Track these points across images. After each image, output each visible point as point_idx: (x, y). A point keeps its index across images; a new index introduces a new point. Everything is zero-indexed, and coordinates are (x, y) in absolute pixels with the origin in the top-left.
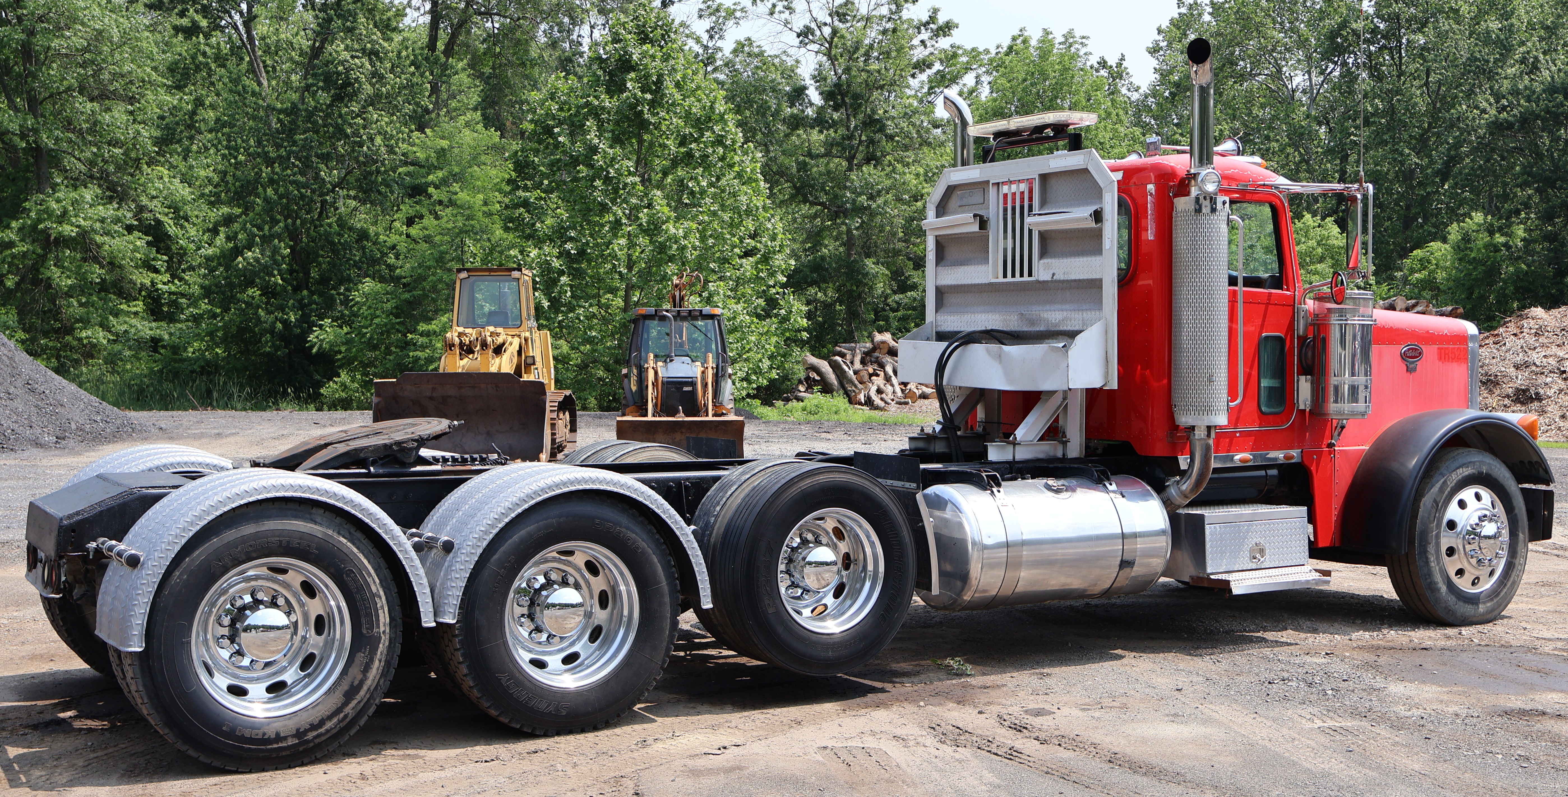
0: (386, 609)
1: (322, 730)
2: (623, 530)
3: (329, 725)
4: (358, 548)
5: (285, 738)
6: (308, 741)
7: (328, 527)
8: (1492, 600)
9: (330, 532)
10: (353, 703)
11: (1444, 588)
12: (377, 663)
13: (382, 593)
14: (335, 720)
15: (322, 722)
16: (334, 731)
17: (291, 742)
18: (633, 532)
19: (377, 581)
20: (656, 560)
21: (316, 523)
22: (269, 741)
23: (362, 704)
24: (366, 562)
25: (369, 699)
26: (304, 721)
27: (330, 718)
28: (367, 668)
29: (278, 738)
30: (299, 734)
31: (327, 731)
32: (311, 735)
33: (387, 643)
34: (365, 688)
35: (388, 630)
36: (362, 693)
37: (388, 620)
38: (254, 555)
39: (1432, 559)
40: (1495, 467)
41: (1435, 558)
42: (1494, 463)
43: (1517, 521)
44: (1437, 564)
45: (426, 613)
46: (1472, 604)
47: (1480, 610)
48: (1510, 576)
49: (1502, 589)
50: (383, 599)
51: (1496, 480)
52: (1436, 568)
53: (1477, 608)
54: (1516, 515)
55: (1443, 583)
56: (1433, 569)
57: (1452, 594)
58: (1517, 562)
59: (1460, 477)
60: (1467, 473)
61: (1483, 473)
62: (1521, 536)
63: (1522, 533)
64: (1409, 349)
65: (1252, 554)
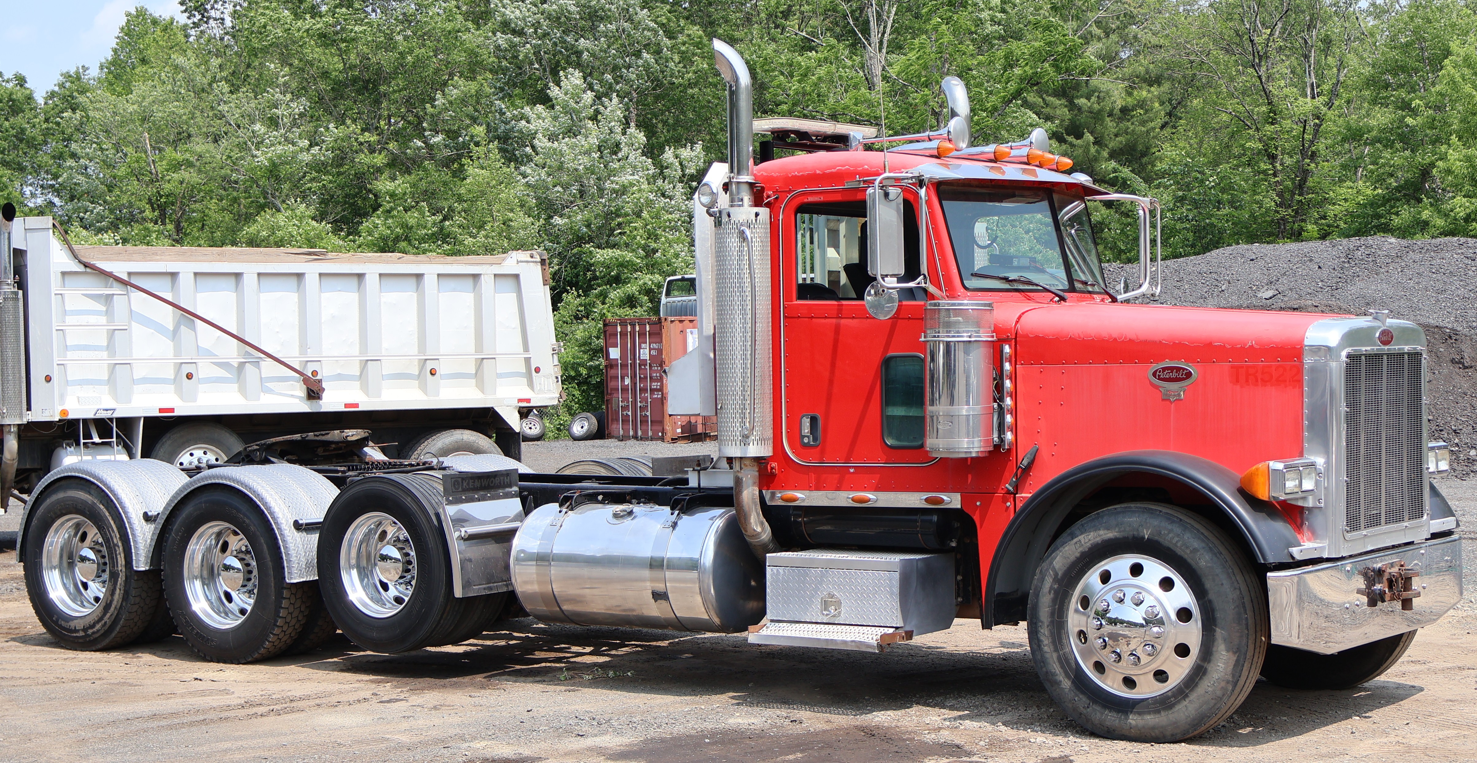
0: (122, 555)
1: (95, 630)
2: (242, 516)
3: (98, 627)
4: (109, 513)
5: (78, 631)
6: (88, 636)
7: (96, 498)
8: (1159, 712)
9: (96, 501)
10: (108, 615)
12: (118, 591)
13: (120, 544)
14: (101, 624)
16: (102, 632)
17: (81, 634)
18: (248, 518)
19: (118, 536)
20: (262, 541)
21: (90, 494)
22: (73, 631)
23: (114, 617)
24: (112, 523)
25: (117, 614)
26: (87, 622)
27: (97, 623)
28: (113, 593)
29: (76, 631)
30: (86, 629)
31: (98, 631)
32: (90, 632)
33: (124, 579)
34: (113, 606)
35: (124, 570)
36: (112, 609)
37: (124, 563)
38: (64, 512)
39: (1046, 642)
40: (1170, 531)
41: (1054, 643)
42: (1170, 527)
43: (1213, 611)
44: (1056, 650)
45: (138, 561)
46: (1118, 711)
47: (1133, 722)
48: (1196, 685)
49: (1179, 702)
50: (121, 548)
51: (1169, 549)
52: (1055, 655)
53: (1127, 718)
54: (1210, 601)
55: (1067, 676)
56: (1048, 656)
57: (1083, 693)
58: (1210, 667)
59: (1098, 540)
60: (1111, 536)
61: (1143, 538)
62: (1220, 633)
63: (1222, 628)
64: (1164, 369)
65: (826, 605)
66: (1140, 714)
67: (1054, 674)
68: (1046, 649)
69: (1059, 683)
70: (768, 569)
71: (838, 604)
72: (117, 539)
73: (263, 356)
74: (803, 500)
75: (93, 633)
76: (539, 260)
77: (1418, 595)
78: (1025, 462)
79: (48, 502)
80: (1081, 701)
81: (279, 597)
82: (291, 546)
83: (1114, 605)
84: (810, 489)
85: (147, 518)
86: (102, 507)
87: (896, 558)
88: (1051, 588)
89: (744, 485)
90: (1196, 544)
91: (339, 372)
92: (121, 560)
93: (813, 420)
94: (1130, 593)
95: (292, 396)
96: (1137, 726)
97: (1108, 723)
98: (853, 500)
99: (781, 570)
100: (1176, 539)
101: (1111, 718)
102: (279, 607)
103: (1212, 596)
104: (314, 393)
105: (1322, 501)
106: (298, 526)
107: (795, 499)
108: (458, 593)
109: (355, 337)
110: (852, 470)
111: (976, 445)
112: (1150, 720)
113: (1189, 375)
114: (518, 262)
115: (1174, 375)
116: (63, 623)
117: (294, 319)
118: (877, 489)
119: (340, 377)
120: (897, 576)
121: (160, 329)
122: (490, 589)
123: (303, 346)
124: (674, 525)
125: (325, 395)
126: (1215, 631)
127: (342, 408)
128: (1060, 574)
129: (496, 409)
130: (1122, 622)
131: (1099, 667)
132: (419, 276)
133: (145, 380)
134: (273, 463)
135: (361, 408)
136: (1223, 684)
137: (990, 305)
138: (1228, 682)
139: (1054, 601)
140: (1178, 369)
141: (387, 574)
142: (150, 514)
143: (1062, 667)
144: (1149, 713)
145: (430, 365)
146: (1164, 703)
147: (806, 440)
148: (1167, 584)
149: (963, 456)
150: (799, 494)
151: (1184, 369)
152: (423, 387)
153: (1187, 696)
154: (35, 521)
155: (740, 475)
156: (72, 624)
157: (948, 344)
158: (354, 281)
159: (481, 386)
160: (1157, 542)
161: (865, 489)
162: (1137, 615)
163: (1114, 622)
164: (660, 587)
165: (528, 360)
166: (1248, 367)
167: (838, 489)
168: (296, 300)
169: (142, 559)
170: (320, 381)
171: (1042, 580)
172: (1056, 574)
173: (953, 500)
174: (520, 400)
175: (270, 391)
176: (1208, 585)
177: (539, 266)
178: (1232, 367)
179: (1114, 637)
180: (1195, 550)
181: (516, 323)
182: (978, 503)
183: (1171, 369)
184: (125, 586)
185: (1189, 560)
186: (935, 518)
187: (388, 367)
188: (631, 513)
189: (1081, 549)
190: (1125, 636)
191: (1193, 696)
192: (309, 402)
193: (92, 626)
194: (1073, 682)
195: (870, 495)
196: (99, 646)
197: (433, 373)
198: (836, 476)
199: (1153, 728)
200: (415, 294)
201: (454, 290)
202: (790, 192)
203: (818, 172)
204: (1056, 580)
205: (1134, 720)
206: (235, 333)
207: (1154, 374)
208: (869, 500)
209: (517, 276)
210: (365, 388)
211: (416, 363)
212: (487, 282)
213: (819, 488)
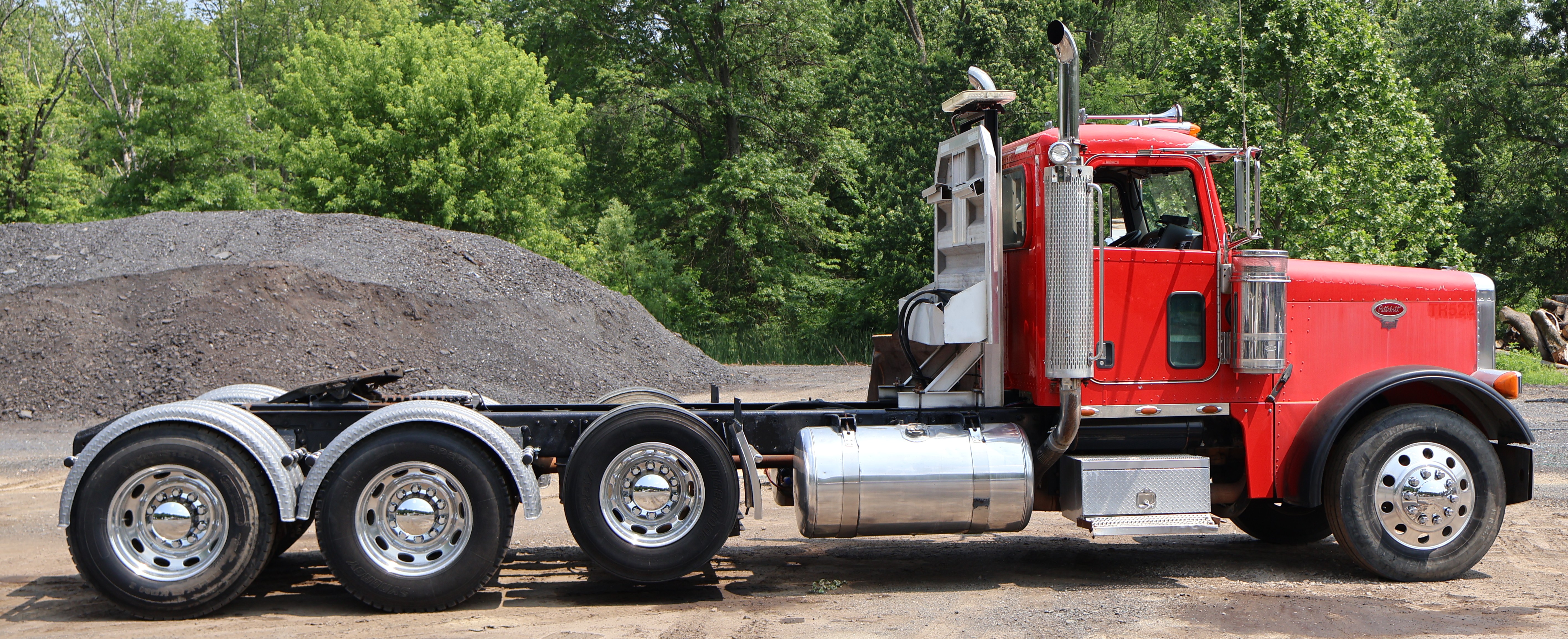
0: (255, 506)
1: (205, 593)
2: (455, 454)
3: (210, 590)
4: (233, 460)
5: (176, 597)
6: (194, 601)
7: (209, 444)
8: (1447, 558)
9: (210, 448)
10: (229, 575)
11: (1376, 543)
12: (247, 547)
13: (252, 494)
14: (215, 587)
15: (204, 588)
16: (216, 594)
17: (180, 600)
18: (464, 456)
19: (248, 485)
20: (485, 478)
21: (200, 440)
22: (164, 598)
23: (237, 577)
24: (239, 471)
25: (243, 574)
26: (191, 586)
27: (211, 584)
28: (239, 550)
29: (170, 597)
30: (187, 595)
31: (209, 595)
32: (196, 597)
33: (256, 532)
34: (238, 565)
35: (257, 522)
36: (236, 568)
37: (257, 515)
38: (152, 462)
39: (1360, 513)
40: (1453, 424)
41: (1366, 513)
42: (1452, 420)
43: (1485, 480)
44: (1368, 519)
45: (285, 512)
46: (1417, 560)
47: (1430, 567)
48: (1474, 535)
49: (1462, 549)
50: (253, 499)
51: (1453, 437)
52: (1367, 523)
53: (1425, 564)
54: (1483, 473)
55: (1377, 537)
56: (1361, 523)
57: (1389, 549)
58: (1484, 521)
59: (1401, 433)
60: (1410, 429)
61: (1434, 429)
62: (1491, 495)
63: (1493, 492)
64: (1384, 305)
65: (1140, 500)
66: (1434, 560)
67: (1366, 537)
68: (1360, 518)
69: (1370, 544)
70: (1083, 471)
71: (1153, 498)
72: (246, 490)
74: (1098, 413)
75: (202, 597)
78: (1286, 377)
80: (1389, 555)
82: (528, 482)
84: (1103, 404)
86: (220, 453)
90: (1472, 432)
92: (253, 512)
93: (1109, 346)
97: (1409, 570)
98: (1143, 411)
99: (1093, 471)
100: (1457, 430)
101: (1411, 566)
103: (1481, 468)
107: (1092, 413)
110: (1140, 388)
112: (1439, 564)
113: (1401, 310)
115: (1391, 310)
118: (1161, 402)
120: (1207, 470)
126: (1481, 493)
128: (1370, 460)
131: (1401, 528)
140: (1394, 305)
143: (1373, 531)
144: (1438, 559)
146: (1448, 551)
147: (1102, 363)
148: (1450, 463)
150: (1095, 409)
151: (1397, 305)
153: (1463, 544)
156: (165, 591)
161: (1151, 403)
162: (1438, 487)
166: (1440, 304)
167: (1128, 403)
172: (1367, 460)
173: (1224, 409)
176: (1482, 461)
178: (1430, 304)
180: (1472, 437)
182: (1245, 410)
183: (1389, 305)
184: (257, 541)
185: (1466, 445)
189: (1387, 441)
191: (1471, 543)
193: (201, 589)
194: (1381, 542)
195: (1156, 407)
196: (206, 612)
198: (1127, 392)
199: (1443, 570)
202: (1090, 154)
203: (1114, 140)
204: (1367, 465)
207: (1377, 309)
208: (1156, 411)
213: (1112, 403)
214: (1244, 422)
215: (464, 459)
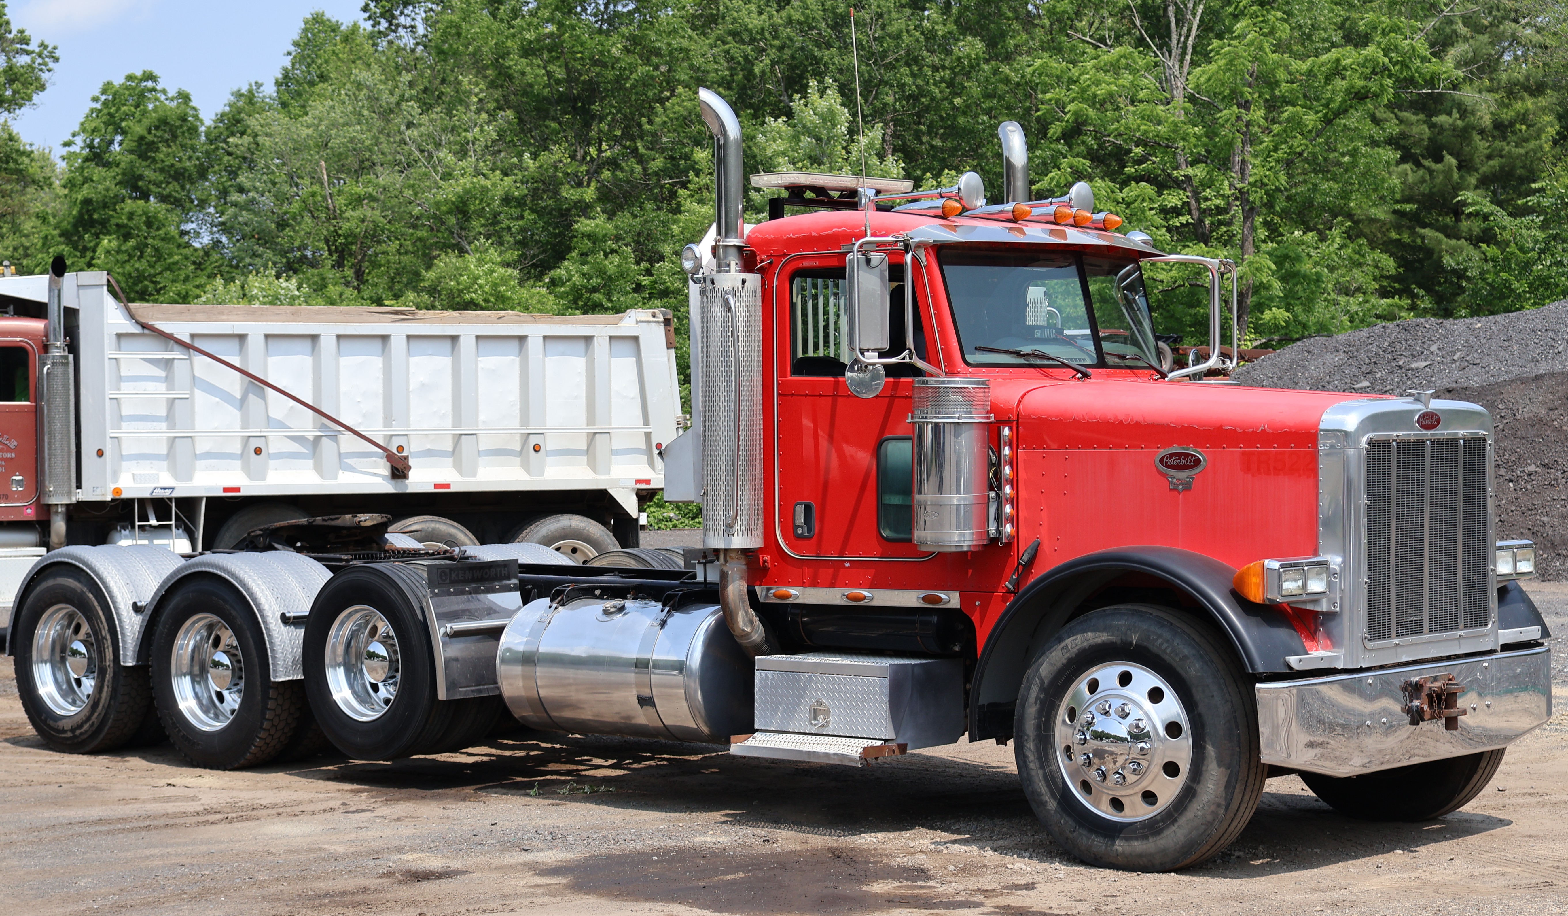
0: (110, 649)
1: (83, 730)
2: (228, 607)
3: (86, 727)
5: (66, 731)
6: (77, 737)
7: (84, 586)
8: (1148, 838)
9: (85, 589)
10: (96, 714)
12: (105, 688)
13: (108, 637)
15: (82, 725)
16: (90, 733)
17: (69, 735)
19: (106, 628)
20: (249, 635)
21: (80, 582)
22: (60, 731)
23: (101, 718)
24: (101, 613)
25: (105, 714)
26: (75, 723)
27: (87, 722)
28: (101, 690)
29: (64, 731)
30: (74, 730)
31: (86, 732)
32: (78, 732)
33: (112, 675)
34: (101, 705)
35: (112, 665)
36: (100, 708)
37: (112, 657)
39: (1032, 758)
40: (1159, 636)
41: (1039, 758)
42: (1159, 631)
43: (1203, 725)
44: (1042, 767)
45: (125, 655)
46: (1105, 836)
47: (1120, 849)
48: (1185, 809)
49: (1167, 827)
50: (109, 642)
51: (1158, 656)
52: (1040, 773)
53: (1113, 844)
54: (1200, 715)
55: (1054, 795)
56: (1033, 773)
57: (1069, 815)
58: (1200, 789)
59: (1085, 644)
60: (1099, 640)
61: (1131, 643)
62: (1210, 750)
63: (1213, 746)
64: (1172, 455)
65: (815, 714)
66: (1127, 839)
67: (1040, 794)
68: (1032, 765)
69: (1044, 804)
70: (757, 673)
71: (827, 713)
72: (105, 632)
73: (341, 429)
74: (797, 597)
75: (81, 734)
76: (661, 319)
77: (1464, 713)
78: (1025, 558)
79: (39, 589)
80: (1066, 823)
81: (265, 697)
82: (277, 641)
83: (1099, 718)
84: (804, 585)
85: (137, 609)
86: (91, 596)
87: (886, 663)
88: (1037, 698)
89: (730, 579)
90: (1186, 651)
91: (429, 447)
92: (109, 655)
93: (808, 509)
94: (1116, 704)
95: (375, 474)
96: (1123, 853)
97: (1094, 849)
98: (848, 597)
99: (769, 674)
100: (1165, 645)
101: (1097, 844)
102: (265, 708)
103: (1202, 709)
104: (399, 472)
105: (1338, 605)
106: (285, 620)
107: (788, 596)
108: (442, 695)
109: (447, 408)
110: (847, 565)
111: (968, 537)
112: (1138, 846)
113: (1198, 462)
114: (637, 322)
115: (1182, 462)
116: (51, 723)
117: (378, 387)
118: (873, 585)
119: (429, 453)
120: (886, 682)
121: (226, 397)
122: (480, 691)
123: (388, 419)
124: (663, 623)
125: (411, 474)
126: (1204, 748)
127: (431, 489)
128: (1046, 682)
129: (610, 491)
130: (1108, 736)
131: (1086, 787)
132: (522, 339)
133: (208, 455)
134: (276, 549)
135: (453, 489)
136: (1213, 808)
137: (983, 383)
138: (1219, 805)
139: (1040, 712)
140: (1187, 455)
141: (374, 674)
142: (139, 604)
143: (1048, 786)
144: (1136, 839)
145: (533, 441)
146: (1152, 828)
147: (799, 531)
148: (1156, 695)
149: (954, 549)
150: (793, 591)
151: (1192, 455)
152: (526, 466)
153: (1175, 820)
154: (25, 611)
155: (725, 569)
156: (61, 724)
157: (936, 427)
158: (448, 344)
159: (593, 464)
160: (1146, 649)
161: (860, 586)
162: (1121, 729)
163: (1100, 736)
164: (646, 692)
165: (648, 435)
166: (1260, 453)
167: (832, 585)
168: (381, 365)
169: (130, 653)
170: (406, 458)
171: (1029, 689)
172: (1042, 682)
173: (952, 599)
174: (638, 481)
175: (351, 469)
176: (1198, 695)
177: (662, 328)
178: (1243, 453)
179: (1100, 754)
180: (1185, 658)
181: (635, 392)
182: (977, 603)
183: (1179, 455)
184: (113, 683)
185: (1178, 669)
186: (935, 619)
187: (485, 444)
188: (622, 609)
189: (1067, 655)
190: (1112, 753)
191: (1182, 820)
192: (393, 482)
193: (80, 726)
194: (1059, 803)
195: (865, 593)
196: (87, 749)
197: (537, 448)
198: (831, 571)
199: (1140, 856)
200: (518, 359)
201: (563, 354)
202: (785, 255)
203: (814, 234)
204: (1042, 689)
205: (1120, 846)
206: (310, 403)
207: (1161, 461)
208: (865, 598)
209: (636, 339)
210: (458, 466)
211: (518, 438)
212: (601, 346)
213: (814, 584)
214: (975, 618)
215: (234, 613)
